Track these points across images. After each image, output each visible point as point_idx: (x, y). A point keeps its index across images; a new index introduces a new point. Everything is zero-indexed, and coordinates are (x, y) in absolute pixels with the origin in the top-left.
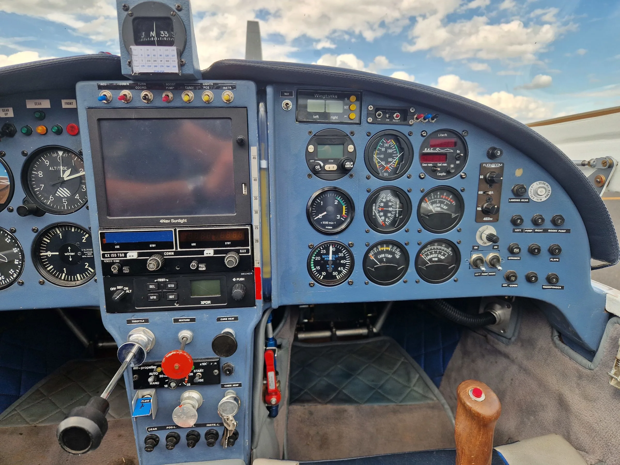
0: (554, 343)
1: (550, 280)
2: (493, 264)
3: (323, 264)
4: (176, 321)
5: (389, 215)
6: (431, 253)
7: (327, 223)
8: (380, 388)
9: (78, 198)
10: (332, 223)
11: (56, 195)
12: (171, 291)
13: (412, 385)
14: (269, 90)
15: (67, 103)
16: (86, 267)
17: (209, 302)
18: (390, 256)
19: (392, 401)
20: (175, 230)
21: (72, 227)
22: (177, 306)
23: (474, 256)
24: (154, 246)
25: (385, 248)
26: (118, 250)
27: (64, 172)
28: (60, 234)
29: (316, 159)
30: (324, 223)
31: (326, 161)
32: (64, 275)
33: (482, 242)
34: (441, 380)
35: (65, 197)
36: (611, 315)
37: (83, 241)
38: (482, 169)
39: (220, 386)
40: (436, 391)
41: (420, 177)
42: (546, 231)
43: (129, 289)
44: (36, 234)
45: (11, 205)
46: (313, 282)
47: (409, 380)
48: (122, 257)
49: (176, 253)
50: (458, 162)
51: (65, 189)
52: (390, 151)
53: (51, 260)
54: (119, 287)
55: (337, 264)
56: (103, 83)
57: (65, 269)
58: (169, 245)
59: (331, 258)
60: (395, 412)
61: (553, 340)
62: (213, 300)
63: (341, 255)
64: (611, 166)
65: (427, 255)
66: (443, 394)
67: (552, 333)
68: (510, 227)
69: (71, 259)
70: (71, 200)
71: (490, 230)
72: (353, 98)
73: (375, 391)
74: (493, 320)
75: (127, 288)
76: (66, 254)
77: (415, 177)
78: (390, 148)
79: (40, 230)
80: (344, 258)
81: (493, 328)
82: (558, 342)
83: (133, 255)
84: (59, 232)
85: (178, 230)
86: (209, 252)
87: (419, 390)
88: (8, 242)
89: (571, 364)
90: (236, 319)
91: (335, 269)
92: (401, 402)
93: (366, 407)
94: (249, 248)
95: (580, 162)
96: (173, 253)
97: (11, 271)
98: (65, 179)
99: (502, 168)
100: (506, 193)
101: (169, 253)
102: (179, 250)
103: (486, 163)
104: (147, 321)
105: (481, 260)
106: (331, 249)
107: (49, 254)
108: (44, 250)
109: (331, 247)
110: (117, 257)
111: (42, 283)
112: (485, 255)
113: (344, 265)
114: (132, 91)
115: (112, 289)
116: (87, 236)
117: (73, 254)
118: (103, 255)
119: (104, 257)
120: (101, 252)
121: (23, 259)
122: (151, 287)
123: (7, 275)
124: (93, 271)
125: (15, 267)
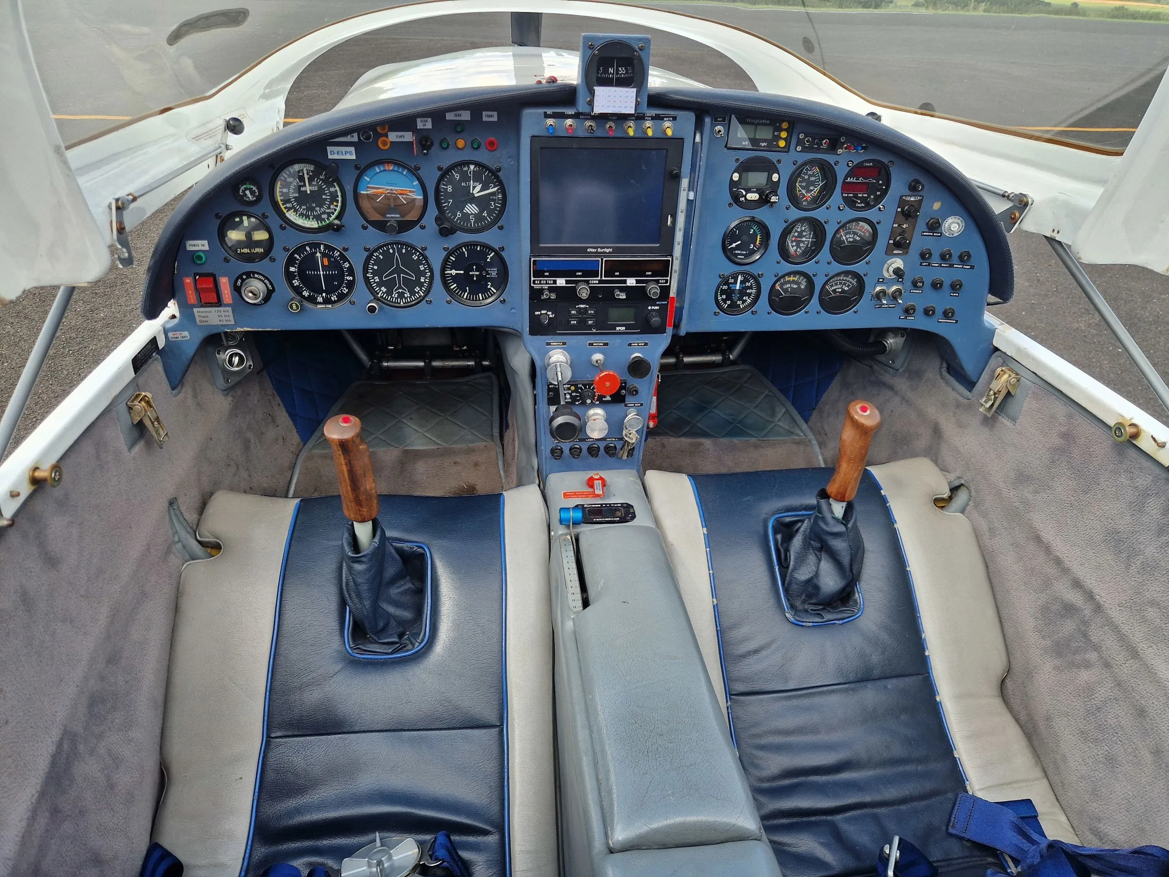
0: (941, 375)
1: (946, 314)
2: (895, 296)
3: (729, 293)
4: (591, 344)
5: (802, 245)
6: (836, 284)
7: (739, 252)
8: (740, 422)
9: (486, 215)
10: (745, 252)
11: (464, 211)
12: (591, 317)
13: (777, 419)
14: (708, 120)
15: (489, 116)
16: (489, 287)
17: (624, 328)
18: (795, 286)
19: (753, 436)
20: (602, 259)
21: (477, 245)
22: (594, 331)
23: (878, 289)
24: (580, 274)
25: (791, 279)
26: (547, 276)
27: (474, 188)
28: (466, 253)
29: (740, 187)
30: (736, 252)
31: (748, 191)
32: (466, 294)
33: (888, 274)
34: (810, 415)
35: (472, 214)
36: (996, 349)
37: (488, 260)
38: (902, 203)
39: (624, 404)
40: (804, 426)
41: (839, 208)
42: (951, 266)
43: (552, 314)
44: (446, 252)
45: (423, 222)
46: (718, 310)
47: (773, 415)
48: (551, 284)
49: (601, 282)
50: (878, 193)
51: (473, 205)
52: (813, 179)
53: (455, 278)
54: (543, 312)
55: (743, 293)
56: (549, 111)
57: (467, 288)
58: (595, 274)
59: (738, 288)
60: (756, 447)
61: (940, 371)
62: (628, 327)
63: (748, 284)
64: (1026, 205)
65: (832, 286)
66: (811, 429)
67: (941, 364)
68: (918, 260)
69: (475, 279)
70: (479, 217)
71: (898, 263)
72: (785, 125)
73: (732, 426)
74: (883, 349)
75: (550, 313)
76: (471, 273)
77: (834, 208)
78: (813, 175)
79: (450, 248)
80: (751, 288)
81: (881, 358)
82: (945, 374)
83: (561, 282)
84: (464, 250)
85: (604, 259)
86: (631, 282)
87: (785, 425)
88: (415, 259)
89: (953, 394)
90: (646, 344)
91: (740, 299)
92: (764, 436)
93: (725, 441)
94: (669, 278)
95: (1002, 193)
96: (597, 282)
97: (417, 289)
98: (476, 195)
99: (921, 201)
100: (921, 225)
101: (594, 281)
102: (603, 278)
103: (906, 196)
104: (564, 344)
105: (883, 292)
106: (740, 278)
107: (454, 272)
108: (449, 268)
109: (740, 277)
110: (546, 284)
111: (449, 302)
112: (889, 288)
113: (749, 295)
114: (577, 120)
115: (537, 313)
116: (491, 255)
117: (477, 273)
118: (534, 281)
119: (534, 283)
120: (532, 279)
121: (432, 277)
122: (573, 312)
123: (413, 293)
124: (495, 291)
125: (421, 285)
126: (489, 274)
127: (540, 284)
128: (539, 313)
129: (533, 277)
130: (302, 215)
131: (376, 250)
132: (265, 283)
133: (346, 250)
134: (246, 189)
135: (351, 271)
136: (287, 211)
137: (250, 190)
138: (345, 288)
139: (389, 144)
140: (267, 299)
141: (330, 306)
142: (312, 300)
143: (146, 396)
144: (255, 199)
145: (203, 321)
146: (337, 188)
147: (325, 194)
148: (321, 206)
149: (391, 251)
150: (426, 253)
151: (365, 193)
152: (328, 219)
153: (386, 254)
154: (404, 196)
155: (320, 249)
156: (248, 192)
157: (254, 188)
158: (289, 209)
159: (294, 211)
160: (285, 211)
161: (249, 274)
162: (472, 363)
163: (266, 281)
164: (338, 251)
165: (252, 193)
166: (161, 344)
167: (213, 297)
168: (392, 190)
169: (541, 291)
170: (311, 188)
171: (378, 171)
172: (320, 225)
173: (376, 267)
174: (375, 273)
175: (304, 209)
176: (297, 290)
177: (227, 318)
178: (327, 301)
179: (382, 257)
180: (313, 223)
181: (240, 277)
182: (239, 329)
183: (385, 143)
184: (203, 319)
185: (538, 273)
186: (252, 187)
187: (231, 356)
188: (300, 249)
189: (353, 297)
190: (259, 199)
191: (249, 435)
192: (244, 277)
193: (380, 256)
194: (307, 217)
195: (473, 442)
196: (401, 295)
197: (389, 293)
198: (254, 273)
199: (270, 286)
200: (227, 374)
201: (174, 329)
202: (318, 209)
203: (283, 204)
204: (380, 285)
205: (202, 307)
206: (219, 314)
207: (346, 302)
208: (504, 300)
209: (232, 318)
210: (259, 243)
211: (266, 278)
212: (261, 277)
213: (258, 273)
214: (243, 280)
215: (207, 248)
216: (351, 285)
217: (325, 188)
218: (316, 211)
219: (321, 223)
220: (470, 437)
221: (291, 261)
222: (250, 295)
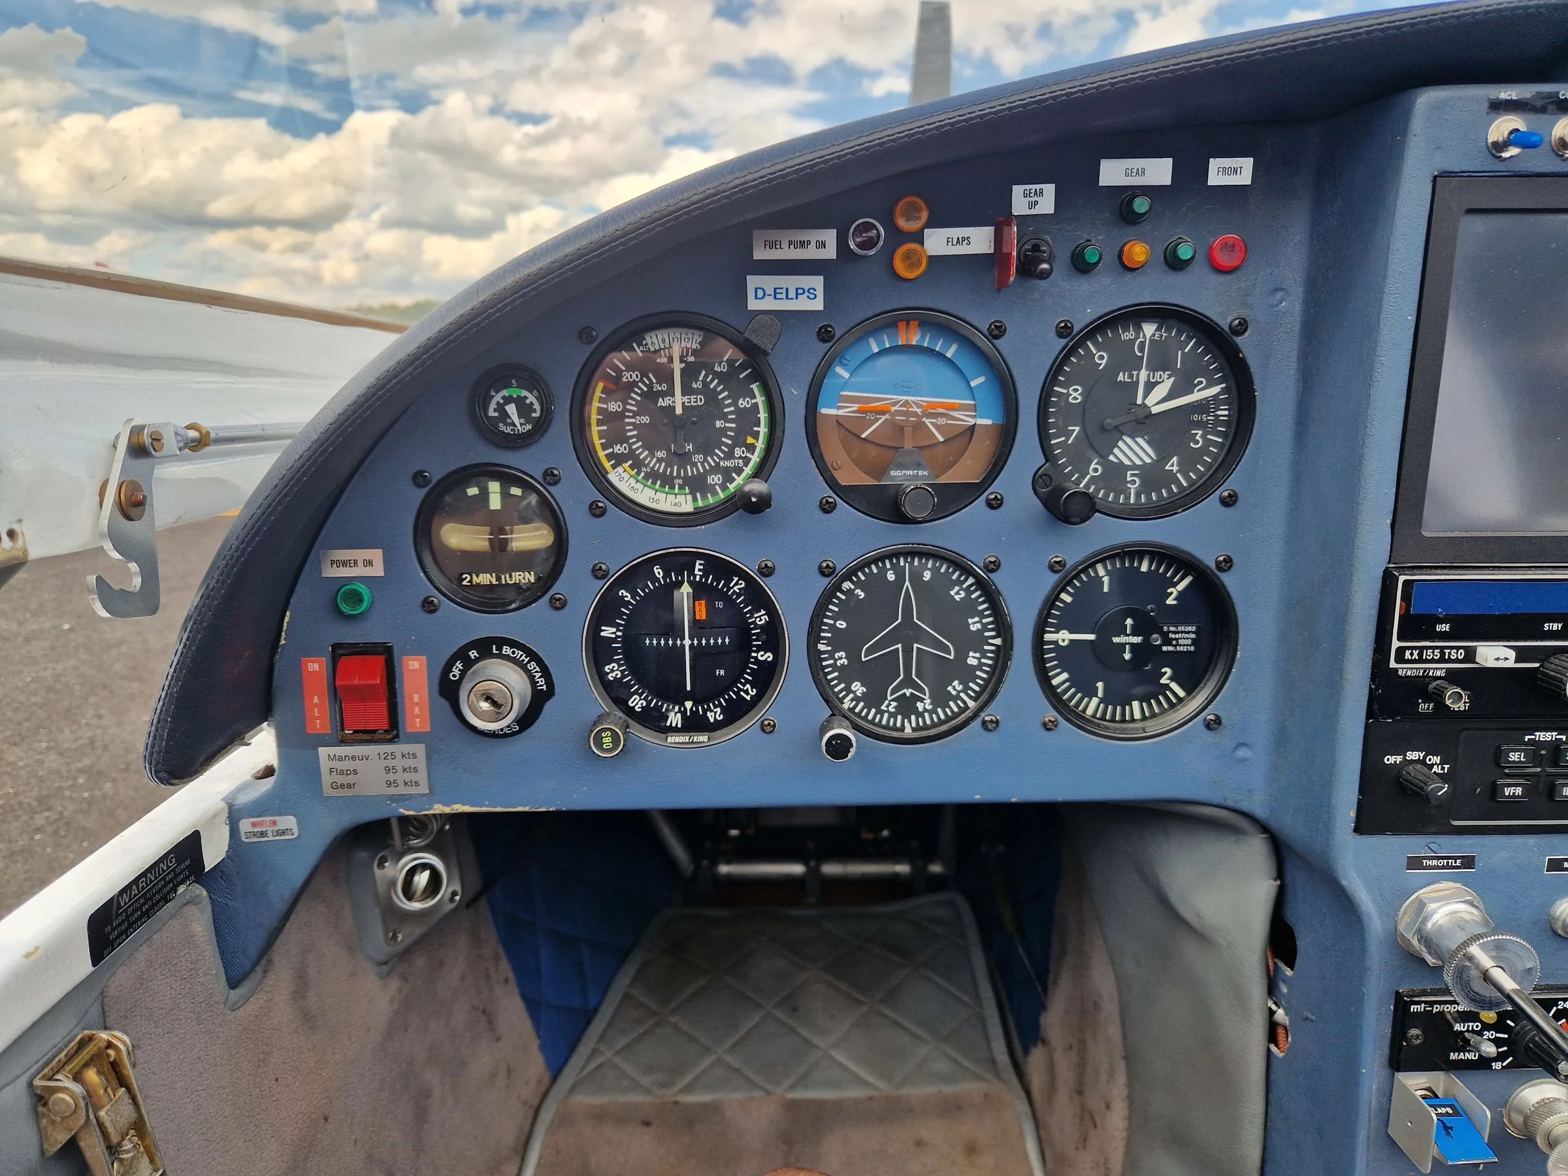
4: (1555, 865)
9: (1175, 468)
11: (1111, 458)
15: (1227, 171)
16: (1164, 681)
21: (1141, 555)
24: (1556, 626)
26: (1443, 636)
27: (1150, 386)
28: (1106, 580)
32: (1095, 701)
35: (1134, 467)
37: (1170, 601)
43: (1442, 763)
44: (1056, 577)
45: (997, 488)
48: (1457, 661)
51: (1139, 440)
53: (1069, 656)
54: (1412, 755)
56: (1507, 93)
57: (1100, 685)
69: (1127, 656)
70: (1152, 476)
75: (1437, 759)
76: (1116, 640)
79: (1070, 564)
83: (1494, 654)
84: (1102, 573)
88: (957, 598)
97: (956, 687)
98: (1155, 410)
104: (1468, 862)
107: (1064, 637)
108: (1055, 625)
110: (1442, 660)
111: (1048, 727)
115: (1390, 760)
116: (1182, 586)
117: (1137, 640)
118: (1401, 651)
119: (1400, 658)
120: (1396, 644)
121: (1003, 655)
122: (1514, 757)
123: (941, 699)
124: (1181, 693)
125: (967, 675)
126: (1170, 644)
127: (1421, 660)
128: (1399, 759)
129: (1399, 639)
130: (653, 476)
131: (848, 577)
132: (528, 673)
133: (767, 571)
134: (508, 400)
135: (773, 636)
136: (614, 467)
137: (520, 402)
138: (748, 686)
139: (924, 264)
140: (527, 720)
141: (703, 738)
142: (653, 720)
143: (110, 1045)
144: (529, 427)
145: (342, 786)
146: (760, 400)
147: (724, 417)
148: (707, 451)
149: (891, 576)
150: (997, 578)
151: (833, 412)
152: (724, 488)
153: (875, 585)
154: (941, 421)
155: (691, 572)
156: (511, 409)
157: (531, 398)
158: (618, 460)
159: (632, 467)
160: (607, 465)
161: (487, 647)
162: (903, 868)
163: (532, 666)
164: (743, 575)
165: (524, 409)
166: (213, 853)
167: (377, 716)
168: (906, 404)
169: (1420, 687)
170: (686, 399)
171: (876, 350)
172: (700, 504)
173: (841, 624)
174: (838, 641)
175: (660, 460)
176: (616, 694)
177: (409, 777)
178: (694, 724)
179: (862, 595)
180: (681, 498)
181: (461, 654)
182: (439, 809)
183: (911, 260)
184: (341, 780)
185: (1416, 627)
186: (524, 393)
187: (412, 872)
188: (634, 575)
189: (767, 711)
190: (541, 427)
191: (432, 1077)
192: (473, 654)
193: (858, 591)
194: (666, 481)
195: (950, 1079)
196: (907, 706)
197: (874, 699)
198: (501, 642)
199: (541, 681)
200: (394, 917)
201: (260, 808)
202: (698, 458)
203: (604, 446)
204: (847, 675)
205: (343, 742)
206: (390, 763)
207: (748, 725)
208: (1218, 721)
209: (422, 776)
210: (525, 560)
211: (533, 656)
212: (519, 653)
213: (513, 644)
214: (469, 664)
215: (378, 570)
216: (766, 678)
217: (725, 398)
218: (694, 465)
219: (704, 497)
220: (941, 1066)
221: (606, 611)
222: (485, 706)
